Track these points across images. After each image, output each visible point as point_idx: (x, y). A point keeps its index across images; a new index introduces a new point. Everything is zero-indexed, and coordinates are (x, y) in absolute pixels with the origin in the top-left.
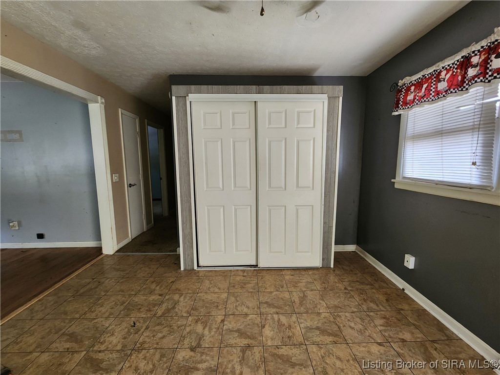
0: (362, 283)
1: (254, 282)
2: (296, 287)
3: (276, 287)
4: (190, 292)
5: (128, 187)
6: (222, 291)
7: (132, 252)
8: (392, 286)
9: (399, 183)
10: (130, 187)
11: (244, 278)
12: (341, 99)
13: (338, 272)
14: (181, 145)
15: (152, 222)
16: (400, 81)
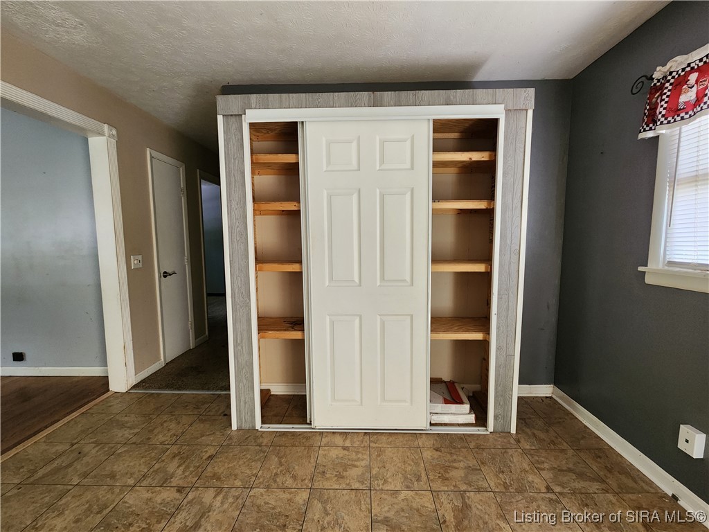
0: (581, 476)
1: (363, 463)
2: (447, 479)
3: (406, 478)
4: (238, 483)
5: (160, 277)
6: (299, 486)
7: (159, 388)
8: (646, 487)
9: (657, 273)
10: (165, 277)
11: (346, 452)
12: (530, 113)
13: (526, 445)
14: (234, 203)
15: (205, 333)
16: (658, 68)
